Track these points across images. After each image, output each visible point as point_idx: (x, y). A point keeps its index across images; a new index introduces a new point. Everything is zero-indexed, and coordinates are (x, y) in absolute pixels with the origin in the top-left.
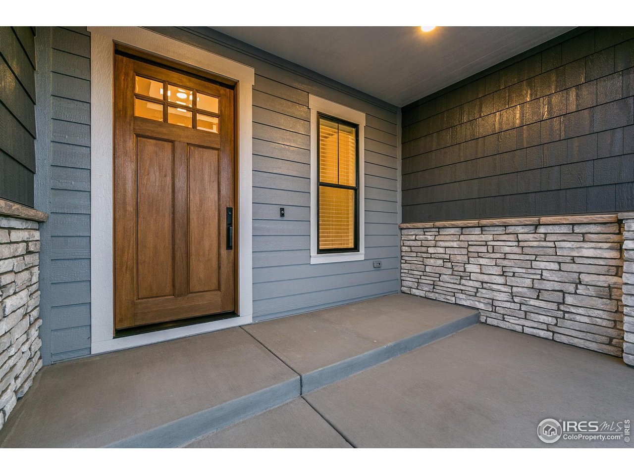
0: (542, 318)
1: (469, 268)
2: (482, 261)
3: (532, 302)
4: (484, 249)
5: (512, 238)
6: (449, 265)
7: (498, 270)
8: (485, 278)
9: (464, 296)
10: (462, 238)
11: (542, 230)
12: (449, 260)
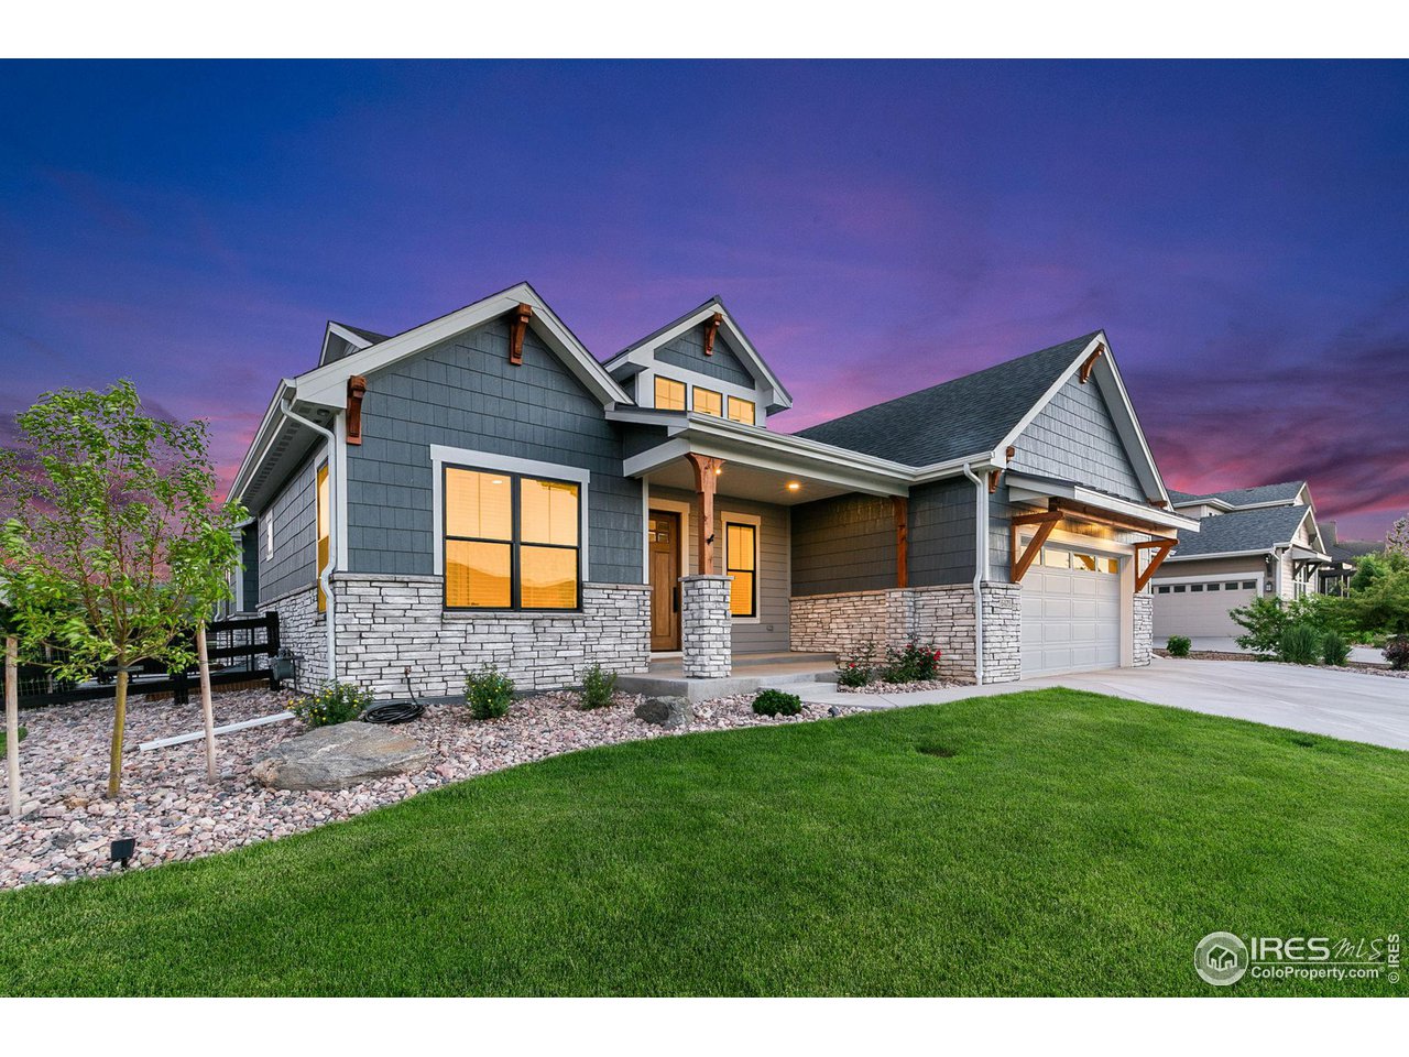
1: (831, 626)
2: (838, 621)
4: (839, 613)
5: (851, 604)
6: (820, 625)
7: (845, 626)
8: (840, 631)
10: (827, 606)
11: (864, 599)
12: (821, 622)
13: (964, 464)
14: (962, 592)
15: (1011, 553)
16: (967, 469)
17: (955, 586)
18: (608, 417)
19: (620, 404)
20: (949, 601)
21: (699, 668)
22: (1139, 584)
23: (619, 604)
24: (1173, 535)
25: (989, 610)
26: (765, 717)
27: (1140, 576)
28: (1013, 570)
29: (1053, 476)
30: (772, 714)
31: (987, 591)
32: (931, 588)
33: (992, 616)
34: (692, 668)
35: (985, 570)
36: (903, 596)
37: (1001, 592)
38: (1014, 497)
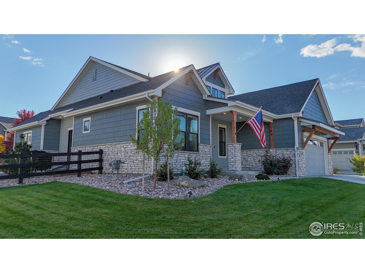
0: (260, 167)
1: (248, 159)
2: (250, 158)
3: (258, 164)
4: (251, 155)
5: (255, 153)
6: (244, 159)
7: (253, 159)
8: (251, 161)
9: (247, 165)
10: (247, 153)
11: (259, 151)
12: (244, 158)
13: (292, 115)
14: (291, 150)
15: (302, 140)
16: (292, 116)
17: (288, 149)
18: (204, 98)
19: (209, 95)
20: (287, 153)
21: (235, 168)
22: (329, 150)
23: (206, 150)
24: (338, 136)
25: (299, 155)
26: (261, 180)
27: (329, 148)
28: (303, 145)
29: (309, 118)
30: (263, 179)
31: (298, 150)
32: (281, 149)
33: (299, 157)
34: (232, 168)
35: (297, 145)
36: (273, 151)
37: (301, 150)
38: (302, 124)
